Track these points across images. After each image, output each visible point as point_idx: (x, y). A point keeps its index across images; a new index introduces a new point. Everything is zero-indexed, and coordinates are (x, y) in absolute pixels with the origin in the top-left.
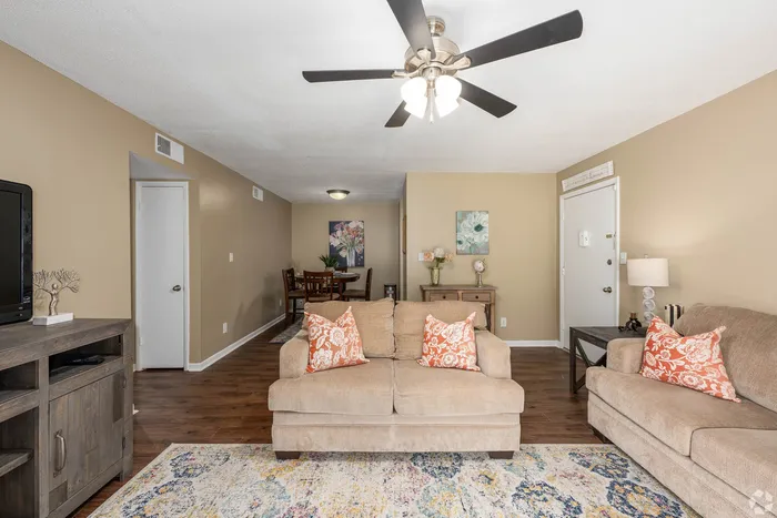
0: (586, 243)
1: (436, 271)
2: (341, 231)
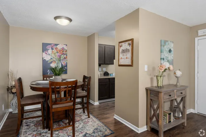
2: (51, 50)
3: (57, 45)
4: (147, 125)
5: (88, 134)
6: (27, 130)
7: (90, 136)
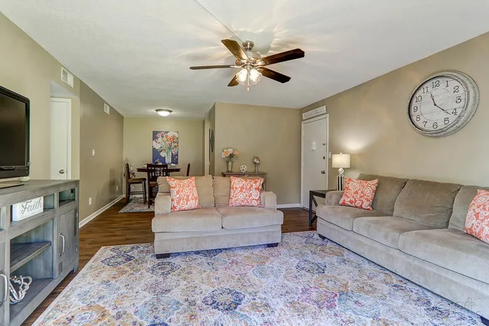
0: (314, 148)
1: (230, 163)
2: (161, 138)
3: (167, 132)
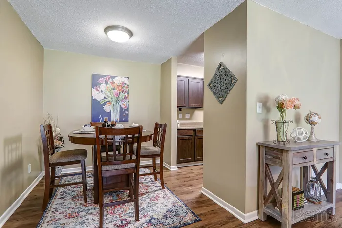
2: (105, 85)
3: (113, 77)
4: (258, 209)
5: (155, 219)
6: (60, 206)
7: (159, 223)
